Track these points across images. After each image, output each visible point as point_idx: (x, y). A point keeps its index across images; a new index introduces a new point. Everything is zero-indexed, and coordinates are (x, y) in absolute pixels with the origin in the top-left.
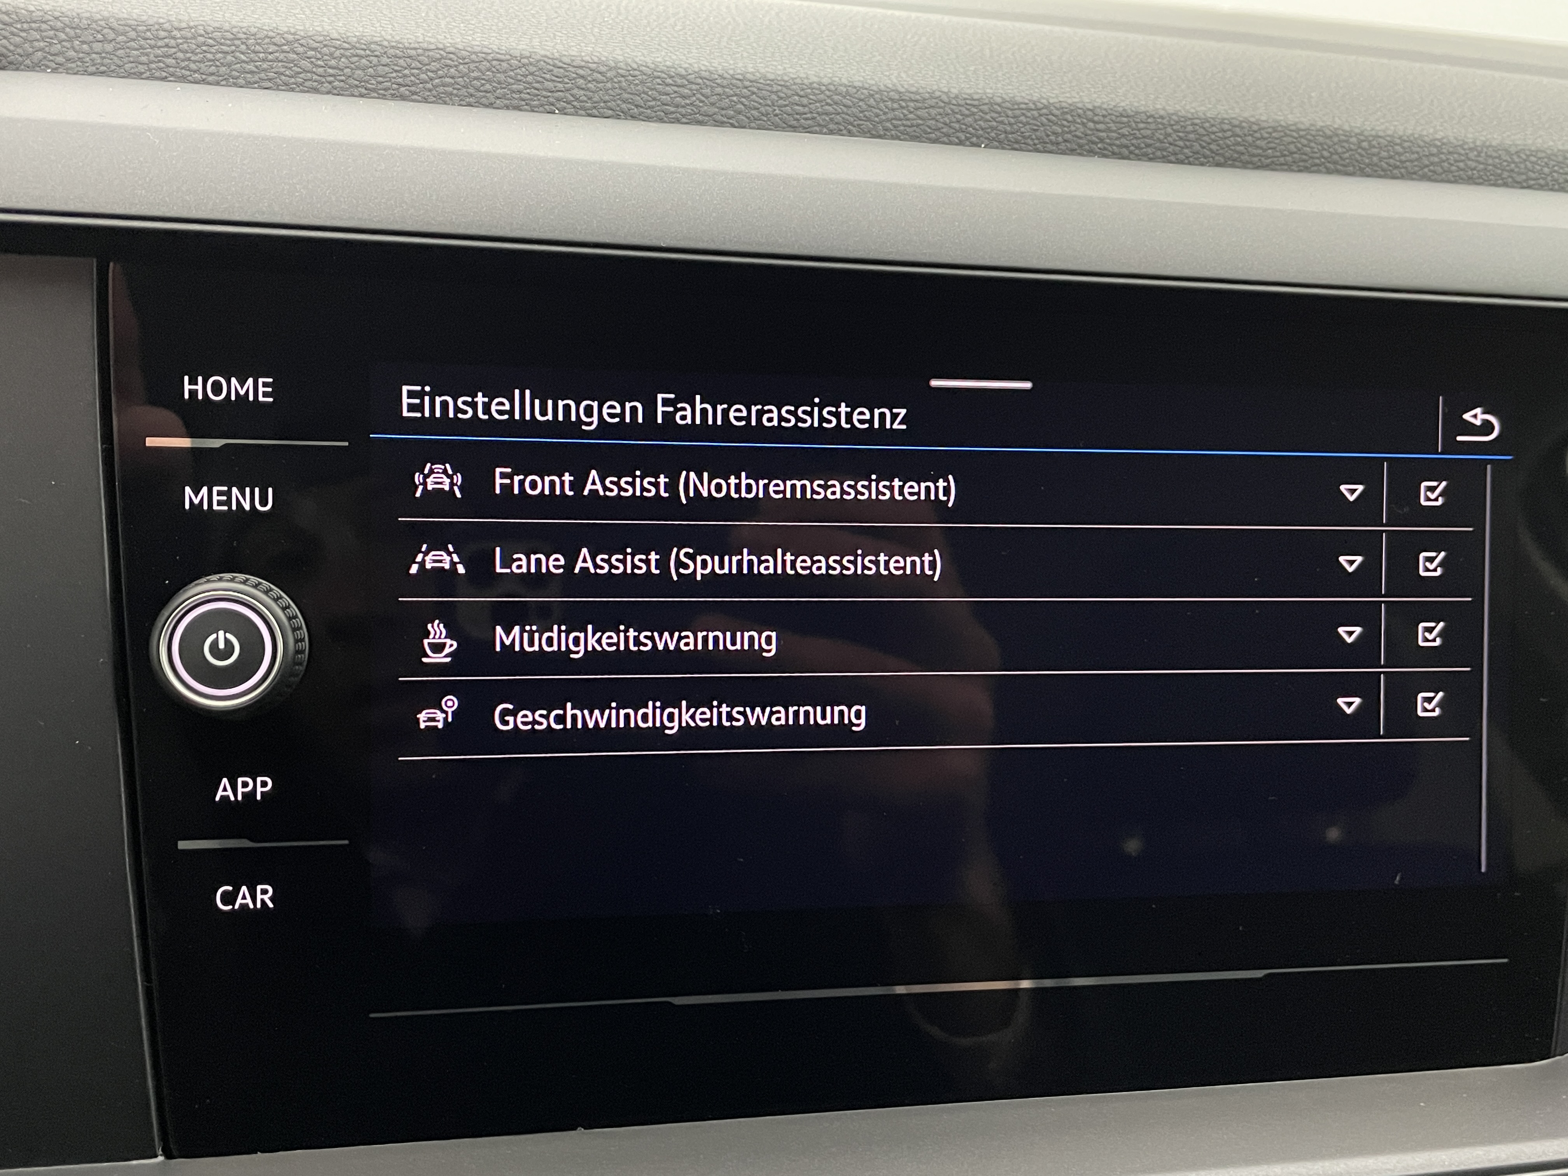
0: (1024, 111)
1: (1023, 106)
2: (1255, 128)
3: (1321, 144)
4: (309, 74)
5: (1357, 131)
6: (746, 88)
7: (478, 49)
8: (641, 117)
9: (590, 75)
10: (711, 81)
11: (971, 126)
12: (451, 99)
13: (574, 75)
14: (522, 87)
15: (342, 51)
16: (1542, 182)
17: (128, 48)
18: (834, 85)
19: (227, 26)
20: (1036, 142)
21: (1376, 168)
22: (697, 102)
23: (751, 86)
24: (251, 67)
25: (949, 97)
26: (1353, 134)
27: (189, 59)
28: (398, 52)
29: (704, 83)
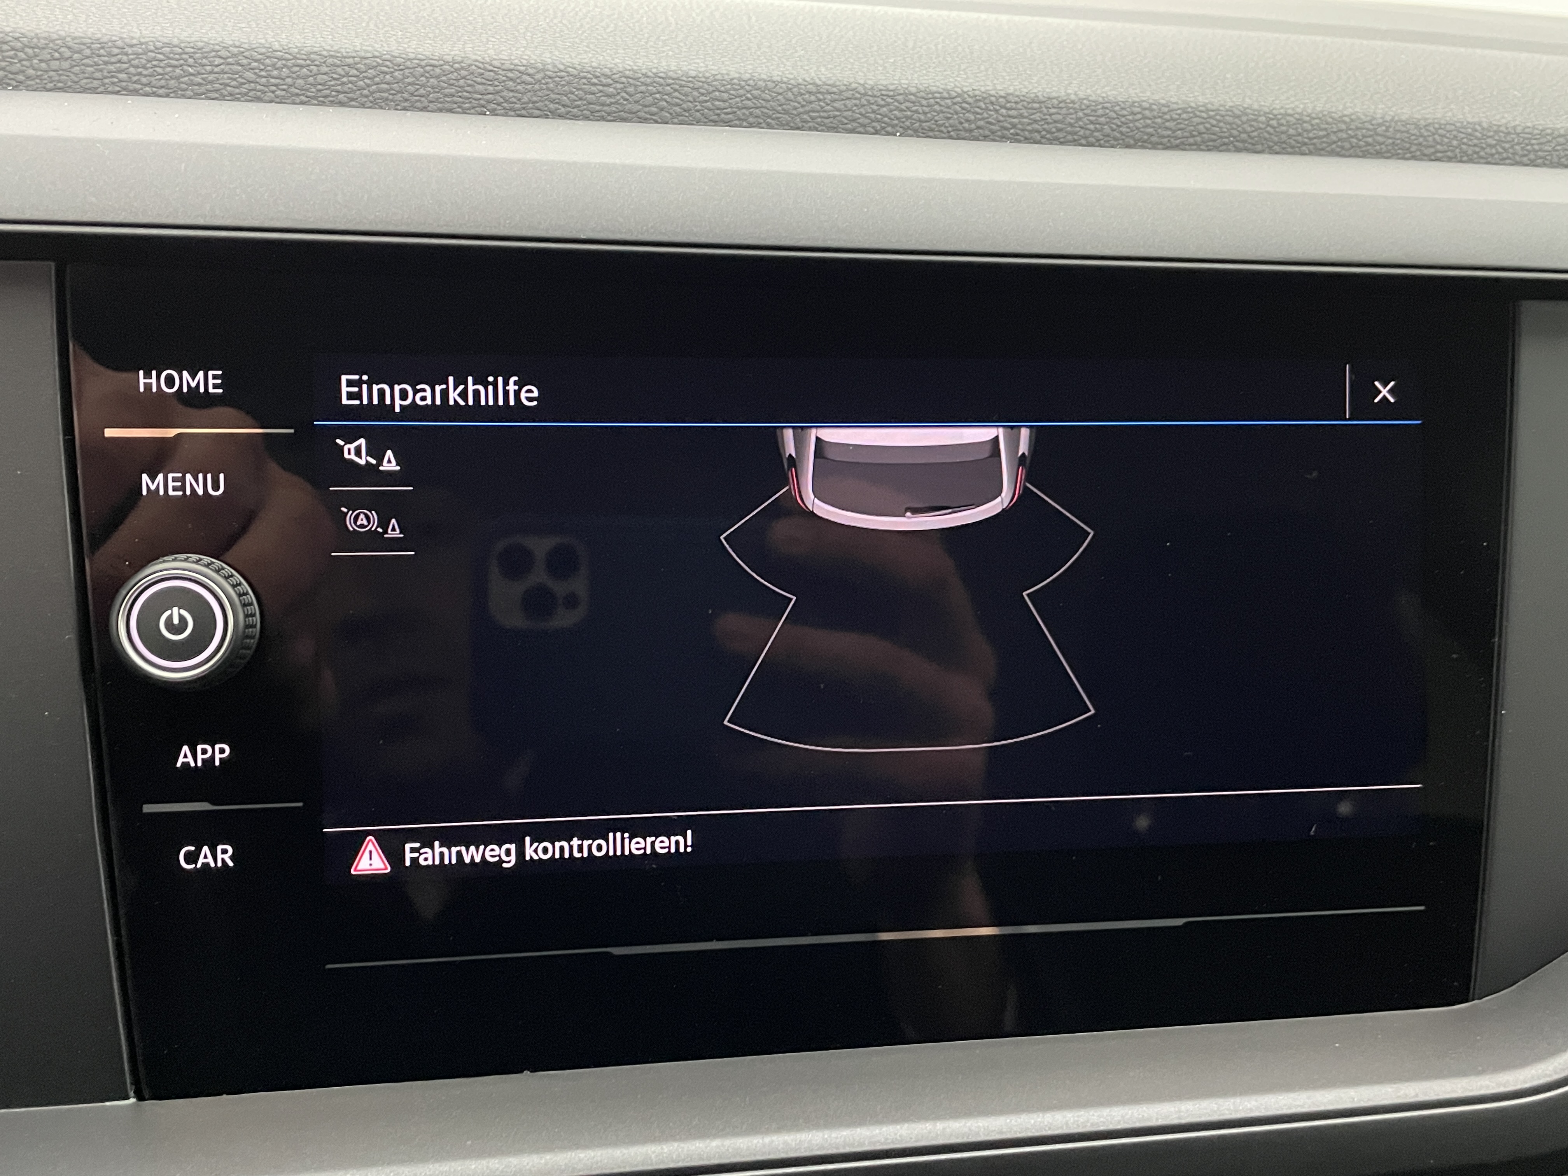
0: (938, 100)
1: (937, 95)
2: (1166, 110)
3: (1230, 124)
4: (252, 85)
5: (1267, 110)
6: (668, 85)
7: (412, 56)
8: (568, 116)
9: (518, 78)
10: (635, 79)
11: (886, 116)
12: (386, 104)
13: (504, 78)
14: (453, 90)
15: (284, 62)
16: (1449, 154)
17: (83, 65)
18: (754, 80)
19: (175, 41)
20: (950, 129)
21: (1284, 146)
22: (622, 101)
23: (673, 84)
24: (198, 79)
25: (865, 88)
26: (1262, 113)
27: (140, 74)
28: (336, 61)
29: (628, 82)
